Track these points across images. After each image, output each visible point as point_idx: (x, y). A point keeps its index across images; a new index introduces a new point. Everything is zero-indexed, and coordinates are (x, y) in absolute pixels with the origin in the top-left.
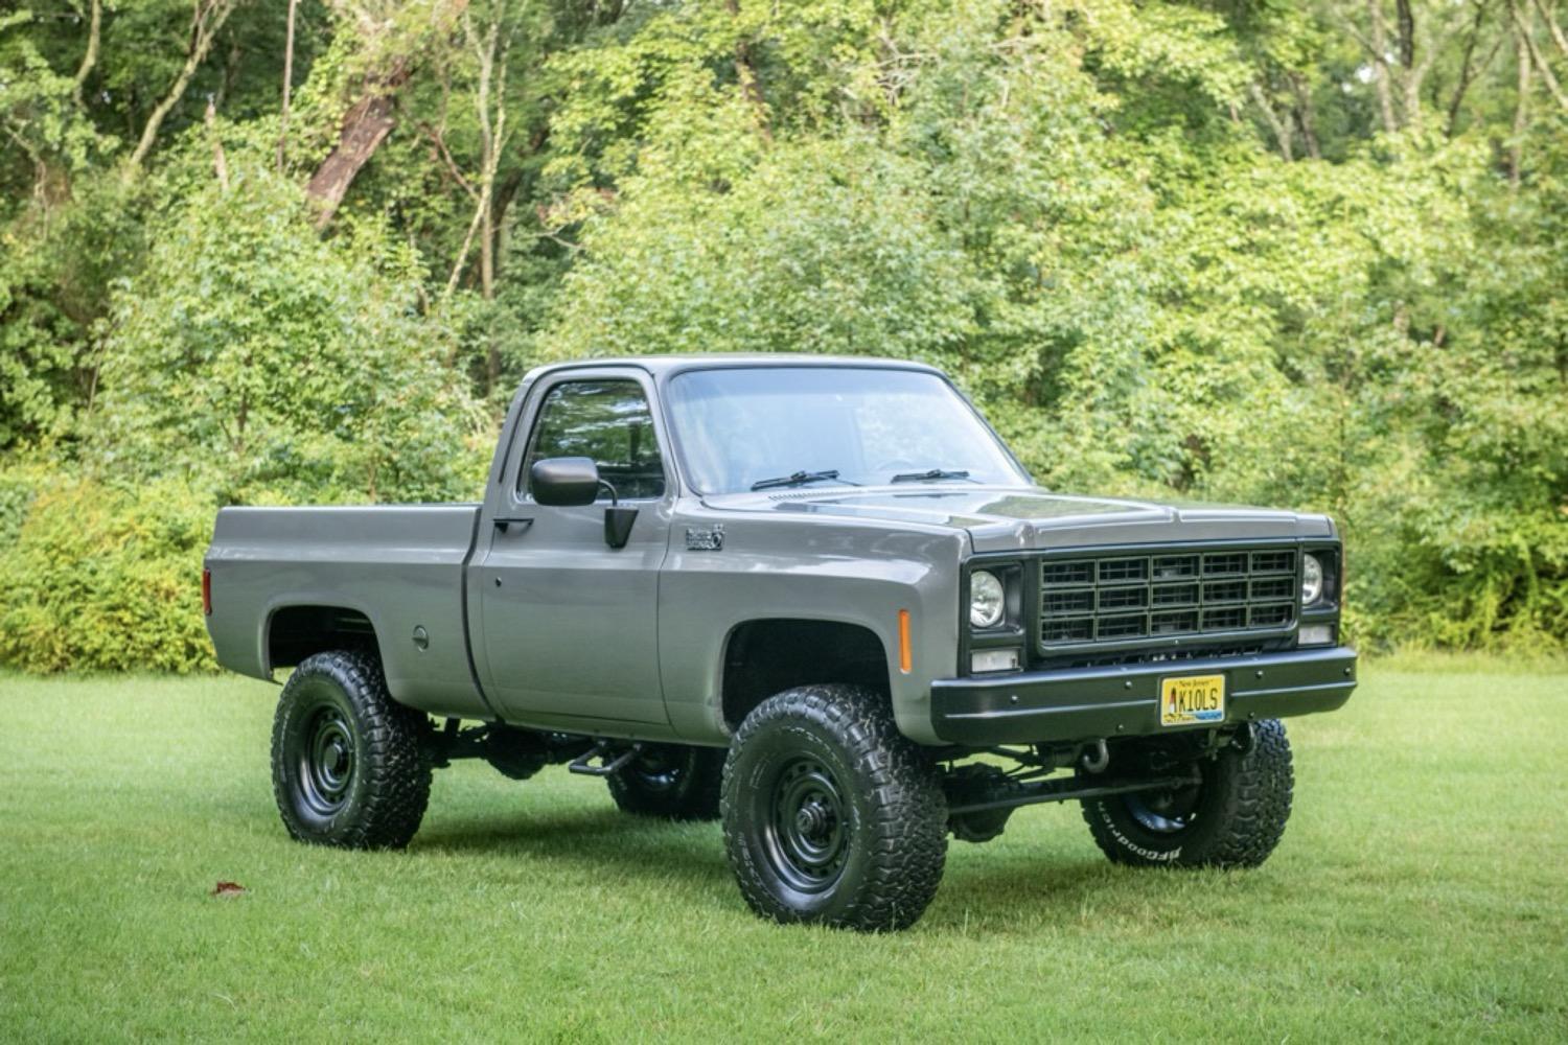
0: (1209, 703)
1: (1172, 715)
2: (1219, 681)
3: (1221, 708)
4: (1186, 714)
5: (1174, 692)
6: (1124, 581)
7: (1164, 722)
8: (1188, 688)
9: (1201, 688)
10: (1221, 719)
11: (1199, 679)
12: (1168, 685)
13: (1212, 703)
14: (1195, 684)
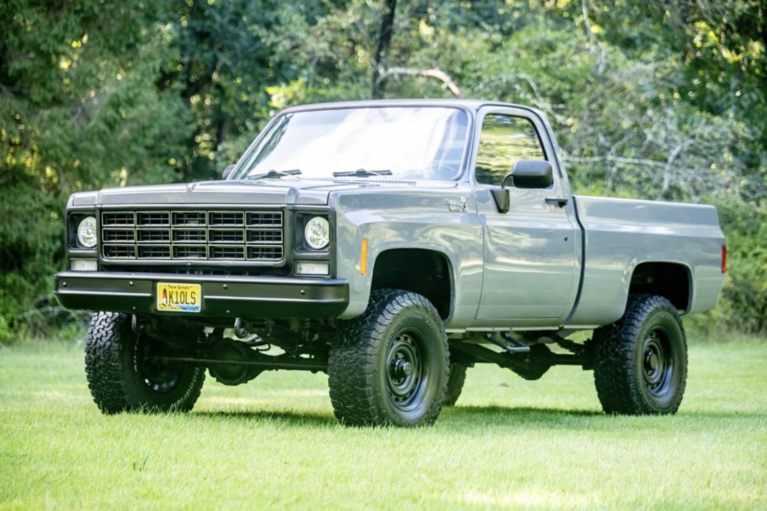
0: (189, 300)
1: (162, 304)
2: (197, 288)
3: (198, 304)
4: (173, 305)
5: (165, 291)
6: (160, 225)
7: (159, 308)
8: (175, 290)
9: (184, 291)
10: (199, 311)
11: (181, 285)
12: (160, 287)
13: (193, 300)
14: (179, 288)
